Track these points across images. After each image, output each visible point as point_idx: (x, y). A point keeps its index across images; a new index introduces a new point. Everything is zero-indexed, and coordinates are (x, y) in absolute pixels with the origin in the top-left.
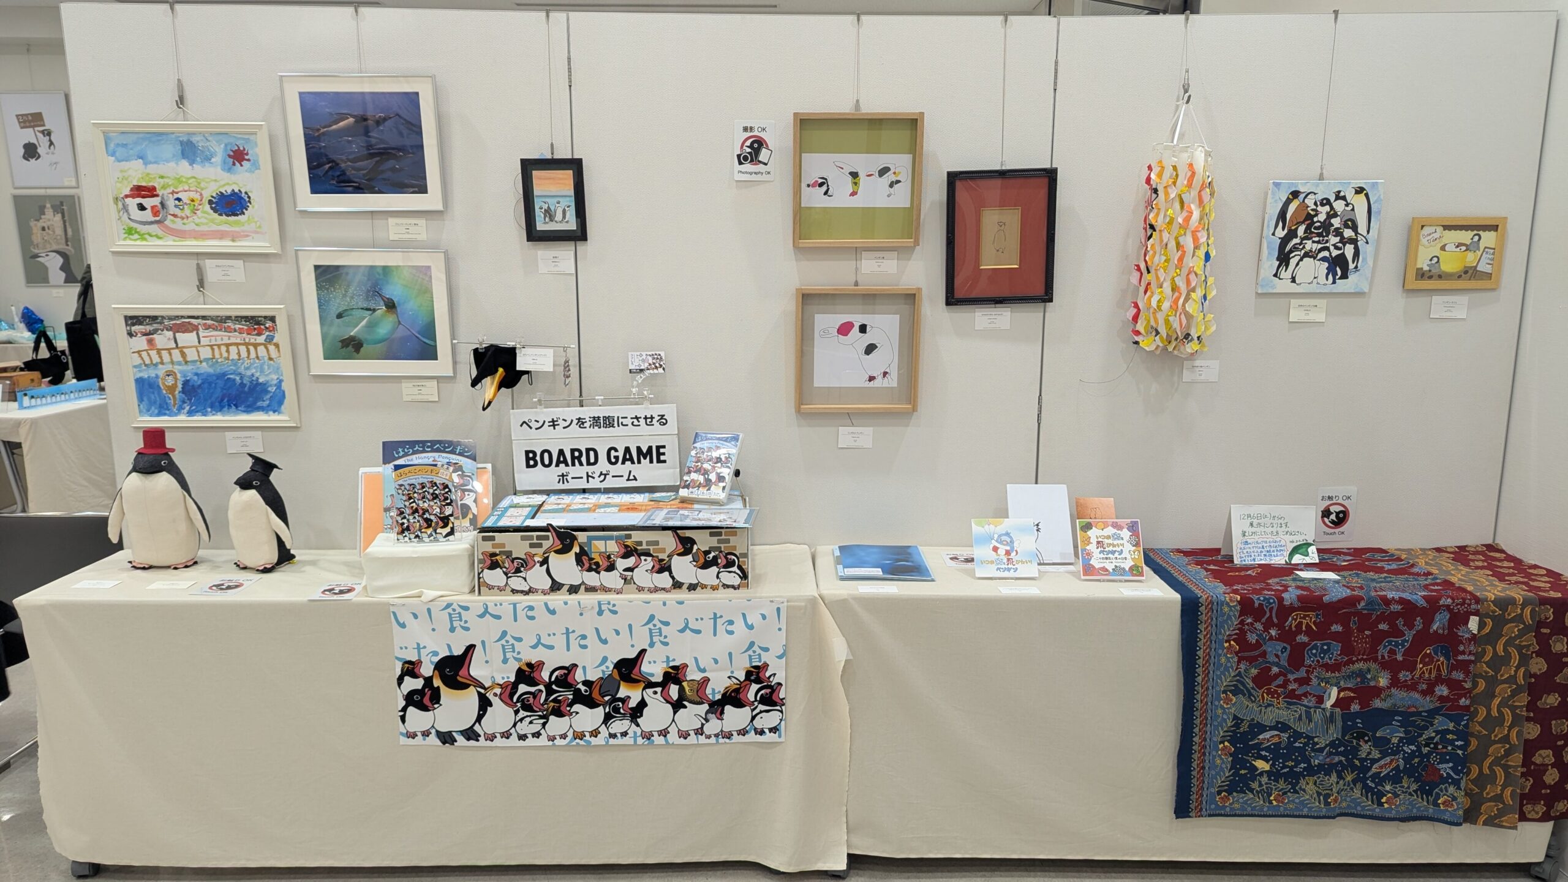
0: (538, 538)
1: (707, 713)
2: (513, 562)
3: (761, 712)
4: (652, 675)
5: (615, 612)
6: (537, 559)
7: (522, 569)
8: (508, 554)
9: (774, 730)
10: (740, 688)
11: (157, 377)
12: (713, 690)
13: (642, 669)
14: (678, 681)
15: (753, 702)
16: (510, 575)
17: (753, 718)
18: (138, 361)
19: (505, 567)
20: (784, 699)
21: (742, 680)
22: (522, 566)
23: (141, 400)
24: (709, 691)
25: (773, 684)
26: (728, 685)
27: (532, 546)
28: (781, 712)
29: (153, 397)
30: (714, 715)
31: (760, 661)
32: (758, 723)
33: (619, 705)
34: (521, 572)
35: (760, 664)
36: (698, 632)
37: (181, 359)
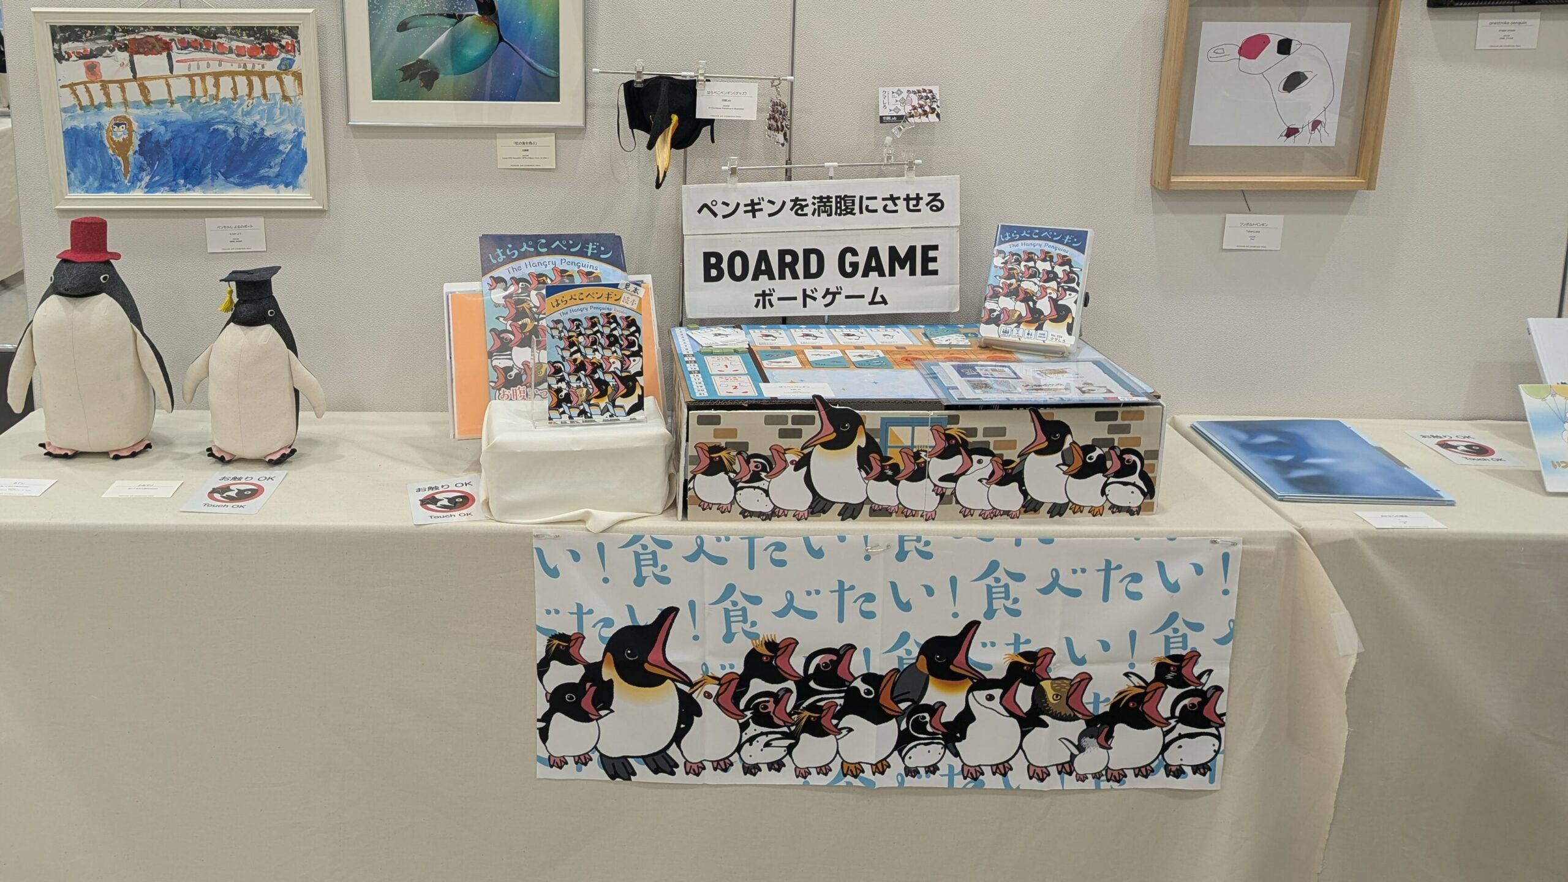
0: (796, 420)
1: (1082, 735)
2: (748, 462)
3: (1181, 737)
4: (989, 667)
5: (927, 556)
6: (789, 458)
7: (763, 475)
8: (741, 448)
9: (1202, 769)
10: (1146, 693)
11: (100, 126)
12: (1097, 696)
13: (970, 655)
14: (1033, 679)
15: (1167, 719)
16: (740, 485)
17: (1165, 747)
18: (71, 101)
19: (734, 472)
20: (1224, 714)
21: (1149, 681)
22: (764, 469)
23: (71, 164)
24: (1088, 698)
25: (1205, 688)
26: (1125, 687)
27: (783, 434)
28: (1218, 737)
29: (92, 161)
30: (1094, 741)
31: (1185, 647)
32: (1173, 756)
33: (924, 718)
34: (762, 479)
35: (1184, 653)
36: (1076, 593)
37: (141, 98)
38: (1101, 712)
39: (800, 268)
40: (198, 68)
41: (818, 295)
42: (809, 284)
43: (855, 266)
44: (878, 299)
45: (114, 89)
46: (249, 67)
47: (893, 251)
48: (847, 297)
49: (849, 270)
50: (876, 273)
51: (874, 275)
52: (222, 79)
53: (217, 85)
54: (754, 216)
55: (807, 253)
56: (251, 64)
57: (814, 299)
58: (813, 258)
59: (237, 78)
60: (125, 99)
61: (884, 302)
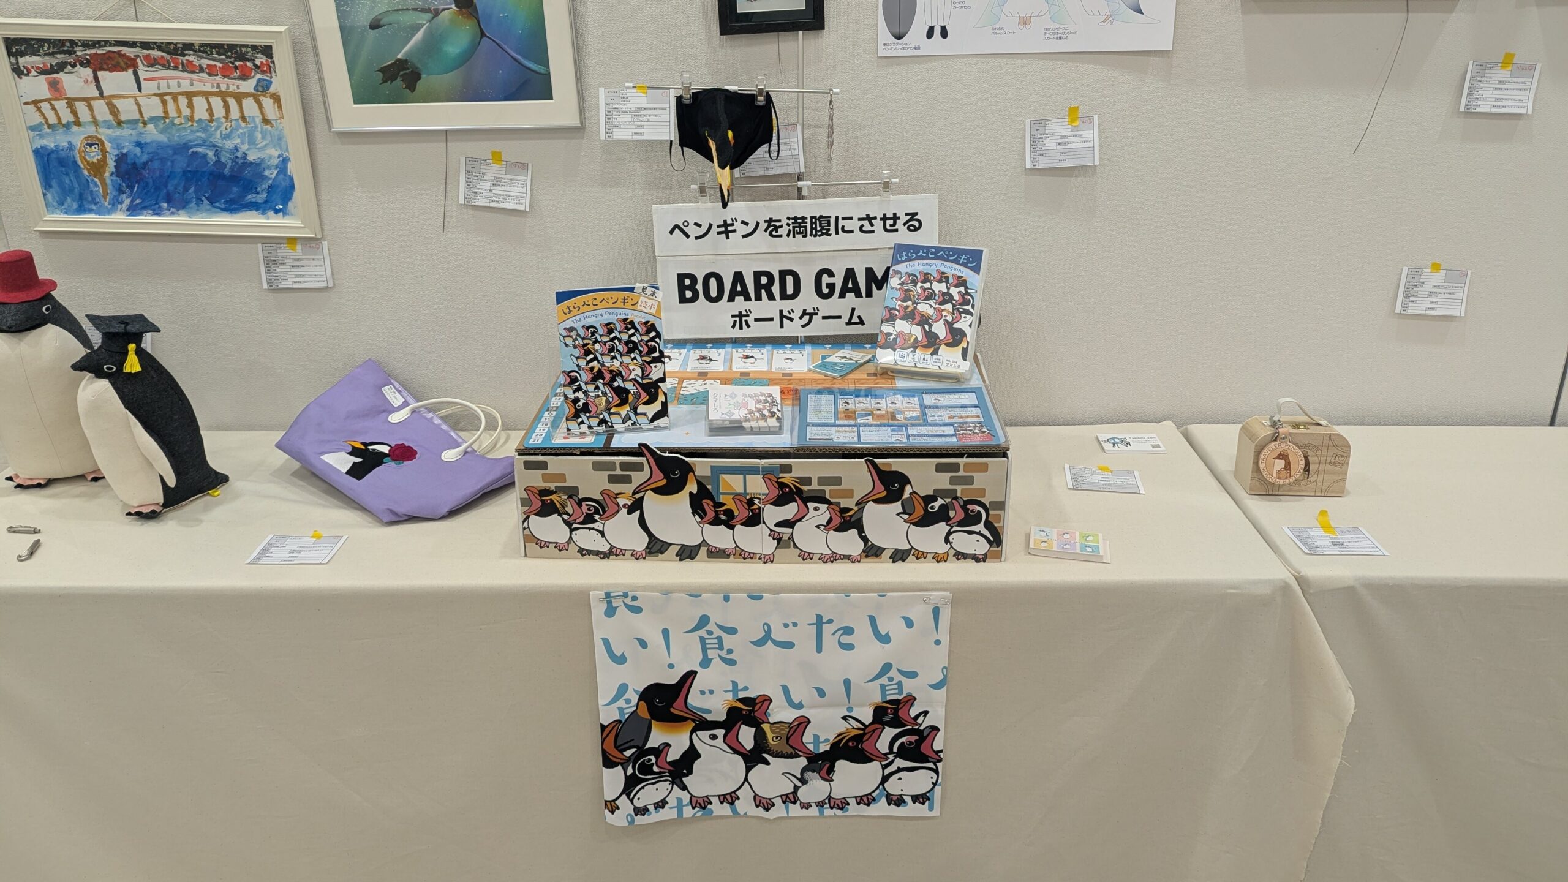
0: (624, 466)
4: (709, 712)
5: (637, 610)
6: (622, 501)
8: (572, 492)
9: (921, 798)
10: (864, 734)
11: (71, 147)
12: (817, 737)
14: (754, 721)
17: (885, 779)
18: (37, 119)
19: (567, 514)
23: (46, 183)
27: (613, 479)
28: (935, 770)
29: (67, 181)
31: (902, 692)
32: (894, 787)
33: (650, 760)
35: (900, 697)
36: (789, 645)
37: (111, 118)
38: (821, 751)
39: (776, 289)
40: (169, 87)
41: (795, 316)
42: (786, 305)
43: (832, 287)
44: (855, 319)
45: (81, 107)
46: (223, 88)
47: (870, 272)
48: (824, 318)
49: (825, 291)
50: (853, 294)
51: (850, 296)
52: (195, 100)
53: (190, 105)
54: (728, 238)
55: (783, 274)
56: (225, 84)
57: (791, 320)
58: (790, 279)
59: (211, 99)
60: (94, 117)
61: (862, 322)
